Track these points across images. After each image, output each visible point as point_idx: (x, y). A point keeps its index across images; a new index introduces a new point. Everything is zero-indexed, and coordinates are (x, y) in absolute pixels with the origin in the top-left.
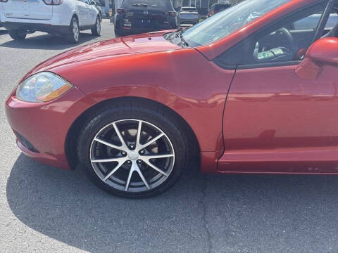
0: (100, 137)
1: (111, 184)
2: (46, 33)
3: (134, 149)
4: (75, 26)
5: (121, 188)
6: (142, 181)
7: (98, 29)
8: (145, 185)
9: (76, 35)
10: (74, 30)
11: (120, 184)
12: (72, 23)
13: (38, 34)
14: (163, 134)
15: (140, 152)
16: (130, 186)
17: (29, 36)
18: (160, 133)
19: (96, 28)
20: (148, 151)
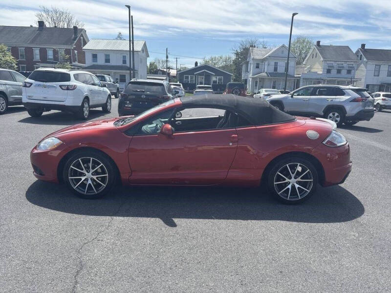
0: (74, 166)
1: (78, 190)
2: (59, 111)
3: (89, 172)
4: (86, 105)
5: (82, 193)
6: (93, 190)
7: (109, 107)
8: (95, 192)
9: (86, 113)
10: (85, 109)
11: (82, 191)
12: (83, 103)
13: (53, 111)
14: (102, 164)
15: (92, 174)
16: (87, 192)
17: (44, 113)
18: (101, 164)
19: (107, 106)
20: (96, 173)
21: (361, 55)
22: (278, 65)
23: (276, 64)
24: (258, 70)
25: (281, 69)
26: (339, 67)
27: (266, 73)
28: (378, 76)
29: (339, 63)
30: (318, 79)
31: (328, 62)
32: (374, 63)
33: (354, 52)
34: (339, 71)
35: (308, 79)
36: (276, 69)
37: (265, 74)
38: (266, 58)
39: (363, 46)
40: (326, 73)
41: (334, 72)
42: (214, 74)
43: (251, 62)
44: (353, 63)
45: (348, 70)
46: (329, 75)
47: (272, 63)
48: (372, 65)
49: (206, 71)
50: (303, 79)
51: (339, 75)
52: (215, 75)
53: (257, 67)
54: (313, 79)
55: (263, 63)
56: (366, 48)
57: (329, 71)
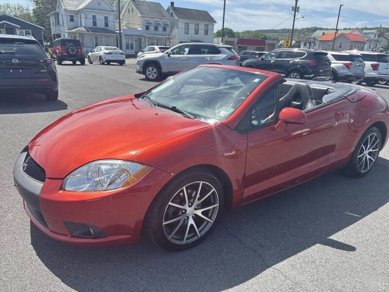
6: (195, 231)
8: (196, 235)
15: (195, 208)
21: (172, 13)
22: (97, 18)
23: (94, 17)
24: (72, 24)
25: (101, 24)
26: (156, 24)
27: (85, 27)
28: (188, 33)
29: (156, 20)
30: (138, 36)
31: (146, 18)
32: (183, 21)
33: (166, 9)
34: (156, 28)
35: (130, 35)
36: (95, 23)
37: (84, 29)
38: (81, 9)
39: (172, 4)
40: (145, 29)
41: (152, 28)
42: (19, 27)
43: (62, 12)
44: (166, 20)
45: (164, 27)
46: (147, 31)
47: (90, 16)
48: (181, 24)
49: (7, 22)
50: (125, 35)
51: (157, 32)
52: (21, 28)
53: (72, 20)
54: (135, 35)
55: (79, 16)
56: (175, 6)
57: (147, 28)
